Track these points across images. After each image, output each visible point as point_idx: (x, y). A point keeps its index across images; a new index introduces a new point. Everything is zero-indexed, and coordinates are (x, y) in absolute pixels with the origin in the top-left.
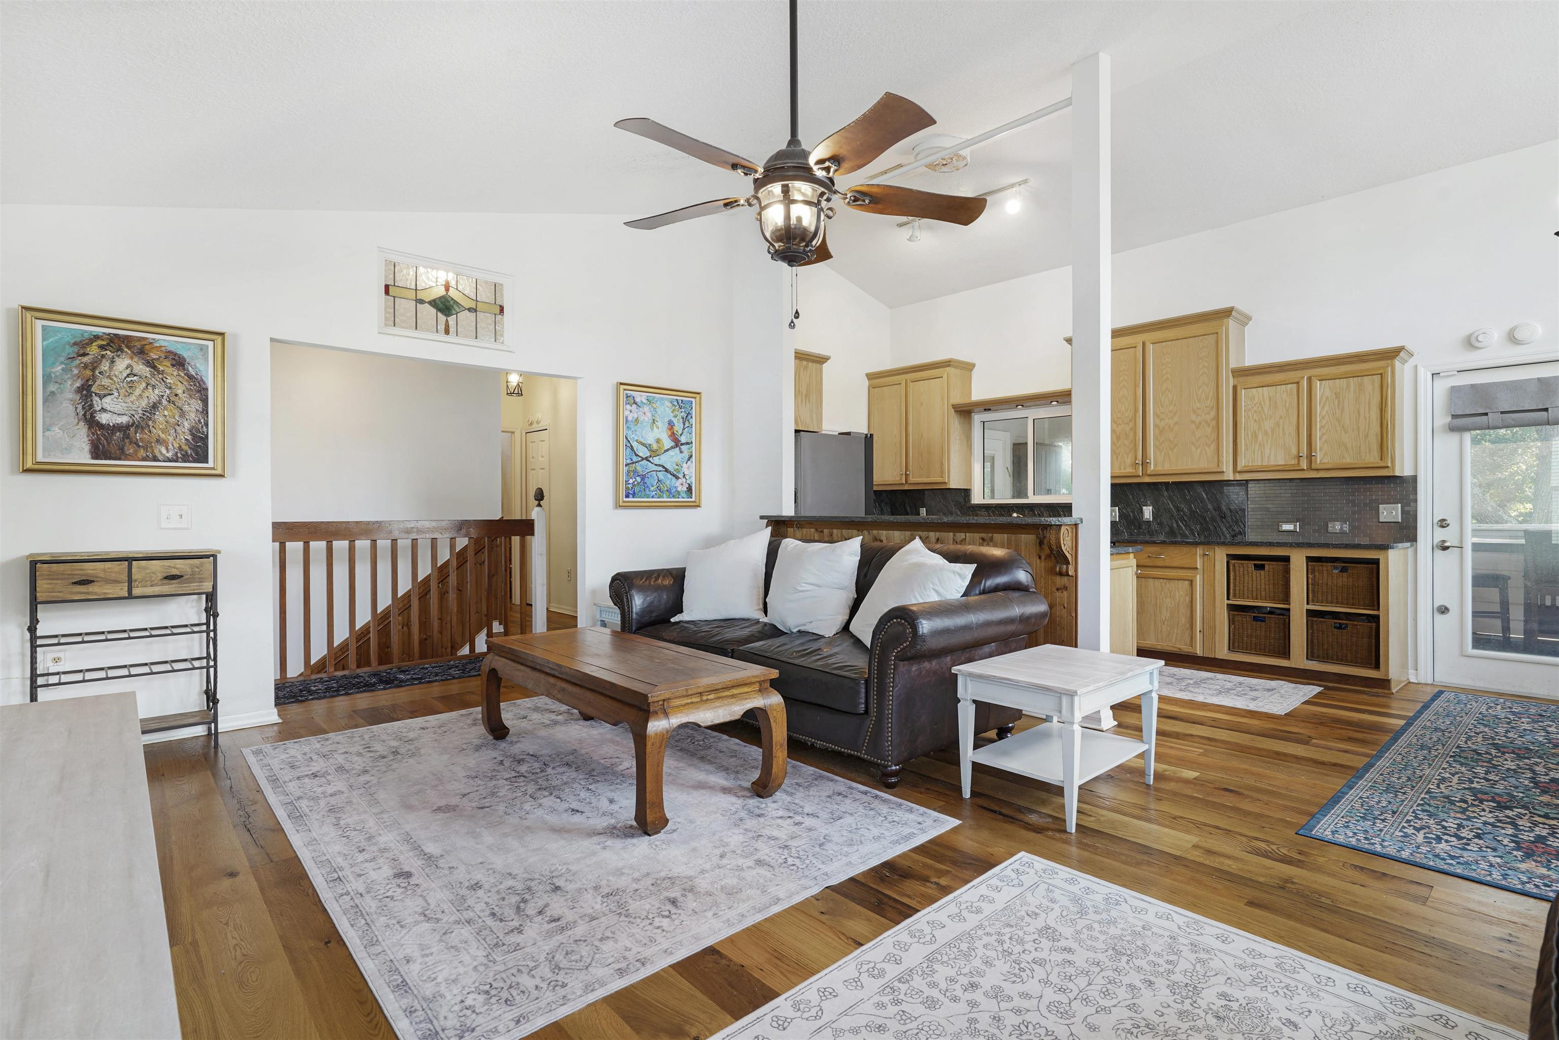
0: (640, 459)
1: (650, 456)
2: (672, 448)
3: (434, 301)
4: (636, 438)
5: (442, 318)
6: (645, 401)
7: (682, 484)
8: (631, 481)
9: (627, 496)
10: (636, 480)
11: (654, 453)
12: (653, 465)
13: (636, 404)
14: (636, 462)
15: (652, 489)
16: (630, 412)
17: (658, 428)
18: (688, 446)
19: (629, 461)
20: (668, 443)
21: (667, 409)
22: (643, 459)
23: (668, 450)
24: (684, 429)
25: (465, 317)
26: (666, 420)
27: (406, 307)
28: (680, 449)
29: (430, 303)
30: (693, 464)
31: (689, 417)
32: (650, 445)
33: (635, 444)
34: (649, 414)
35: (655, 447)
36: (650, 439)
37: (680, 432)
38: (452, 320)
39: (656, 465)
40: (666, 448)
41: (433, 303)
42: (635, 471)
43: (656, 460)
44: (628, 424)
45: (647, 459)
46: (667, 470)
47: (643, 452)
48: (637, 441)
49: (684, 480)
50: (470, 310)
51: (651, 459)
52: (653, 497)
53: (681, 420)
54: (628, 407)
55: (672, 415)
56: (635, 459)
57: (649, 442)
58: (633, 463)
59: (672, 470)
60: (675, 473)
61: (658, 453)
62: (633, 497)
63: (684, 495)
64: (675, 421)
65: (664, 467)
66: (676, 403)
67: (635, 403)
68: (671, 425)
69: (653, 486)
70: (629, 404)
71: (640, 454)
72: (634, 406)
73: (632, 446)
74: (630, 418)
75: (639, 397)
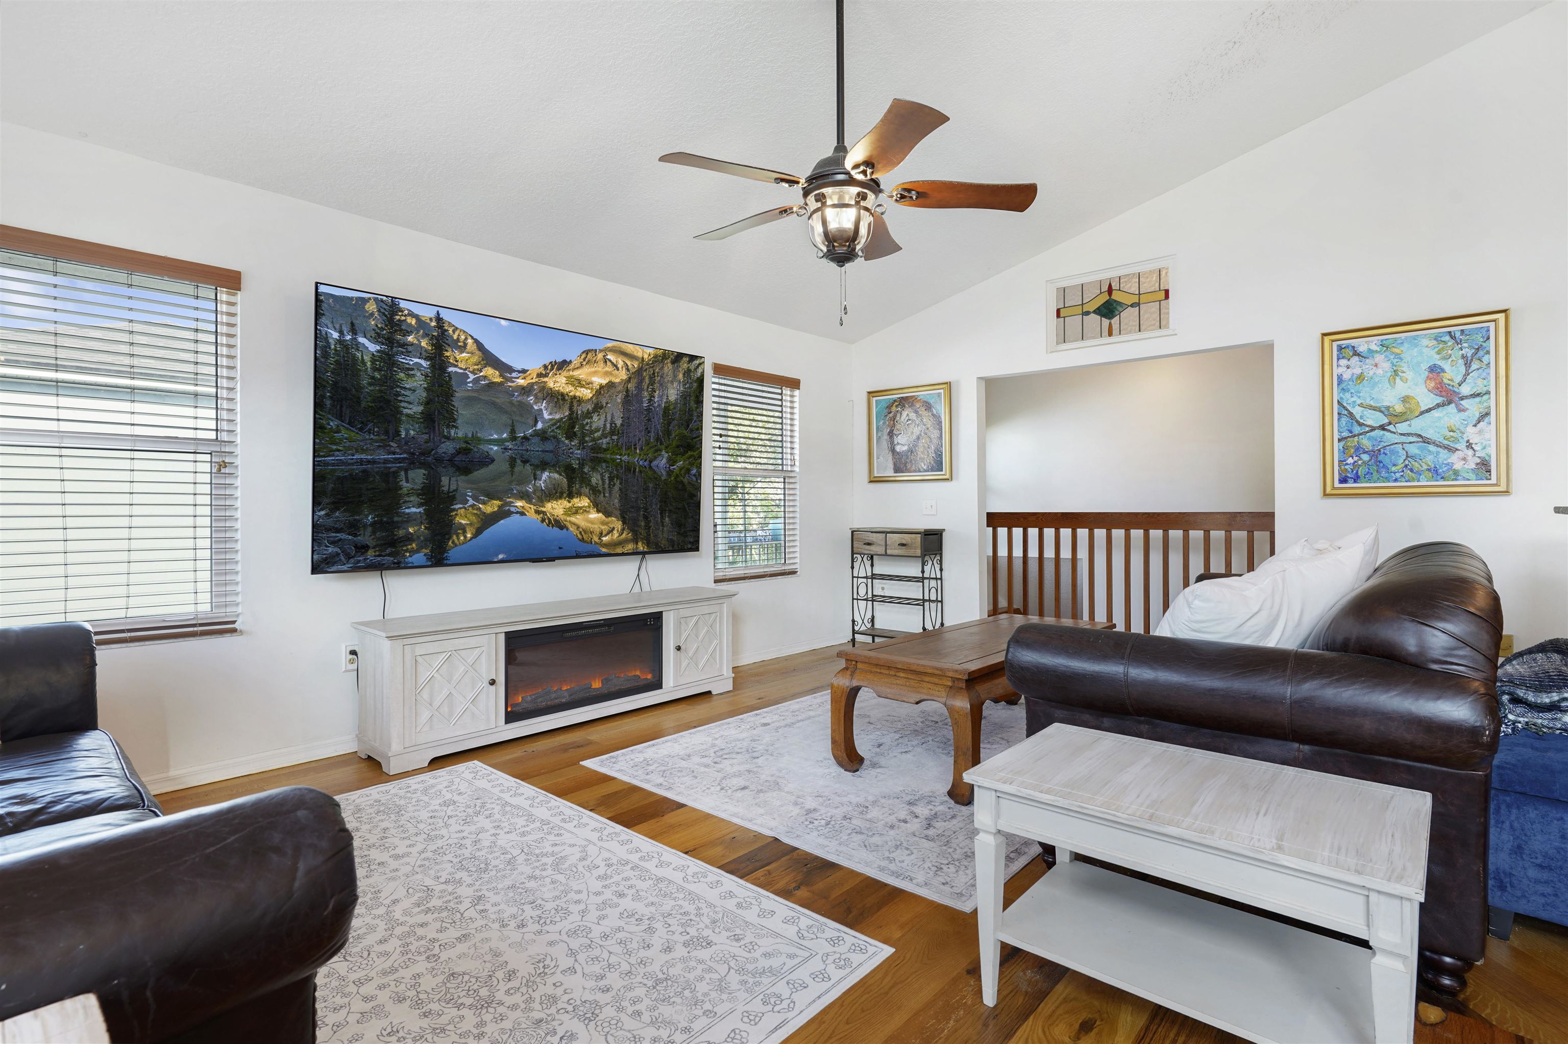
0: (1367, 429)
1: (1390, 424)
2: (1438, 406)
3: (1098, 308)
4: (1359, 402)
5: (1106, 322)
6: (1374, 347)
7: (1464, 459)
8: (1350, 461)
9: (1343, 480)
10: (1361, 459)
11: (1395, 417)
12: (1396, 436)
13: (1359, 355)
14: (1361, 434)
15: (1394, 469)
16: (1350, 368)
17: (1405, 381)
18: (1478, 399)
19: (1345, 434)
20: (1427, 399)
21: (1425, 350)
22: (1373, 429)
23: (1429, 410)
24: (1467, 374)
25: (1128, 316)
26: (1425, 366)
27: (1074, 322)
28: (1457, 406)
29: (1095, 312)
30: (1488, 429)
31: (1481, 353)
32: (1388, 408)
33: (1357, 411)
34: (1386, 366)
35: (1399, 408)
36: (1390, 397)
37: (1459, 379)
38: (1115, 321)
39: (1401, 434)
40: (1423, 409)
41: (1098, 311)
42: (1359, 449)
43: (1402, 427)
44: (1343, 385)
45: (1382, 428)
46: (1426, 441)
47: (1374, 419)
48: (1361, 405)
49: (1470, 452)
50: (1132, 306)
51: (1391, 427)
52: (1396, 480)
53: (1461, 362)
54: (1343, 362)
55: (1438, 357)
56: (1357, 429)
57: (1386, 404)
58: (1355, 436)
59: (1441, 440)
60: (1446, 442)
61: (1405, 417)
62: (1355, 482)
63: (1473, 476)
64: (1446, 365)
65: (1420, 436)
66: (1447, 338)
67: (1356, 354)
68: (1435, 370)
69: (1395, 465)
70: (1343, 358)
71: (1369, 422)
72: (1356, 358)
73: (1351, 414)
74: (1347, 376)
75: (1362, 345)
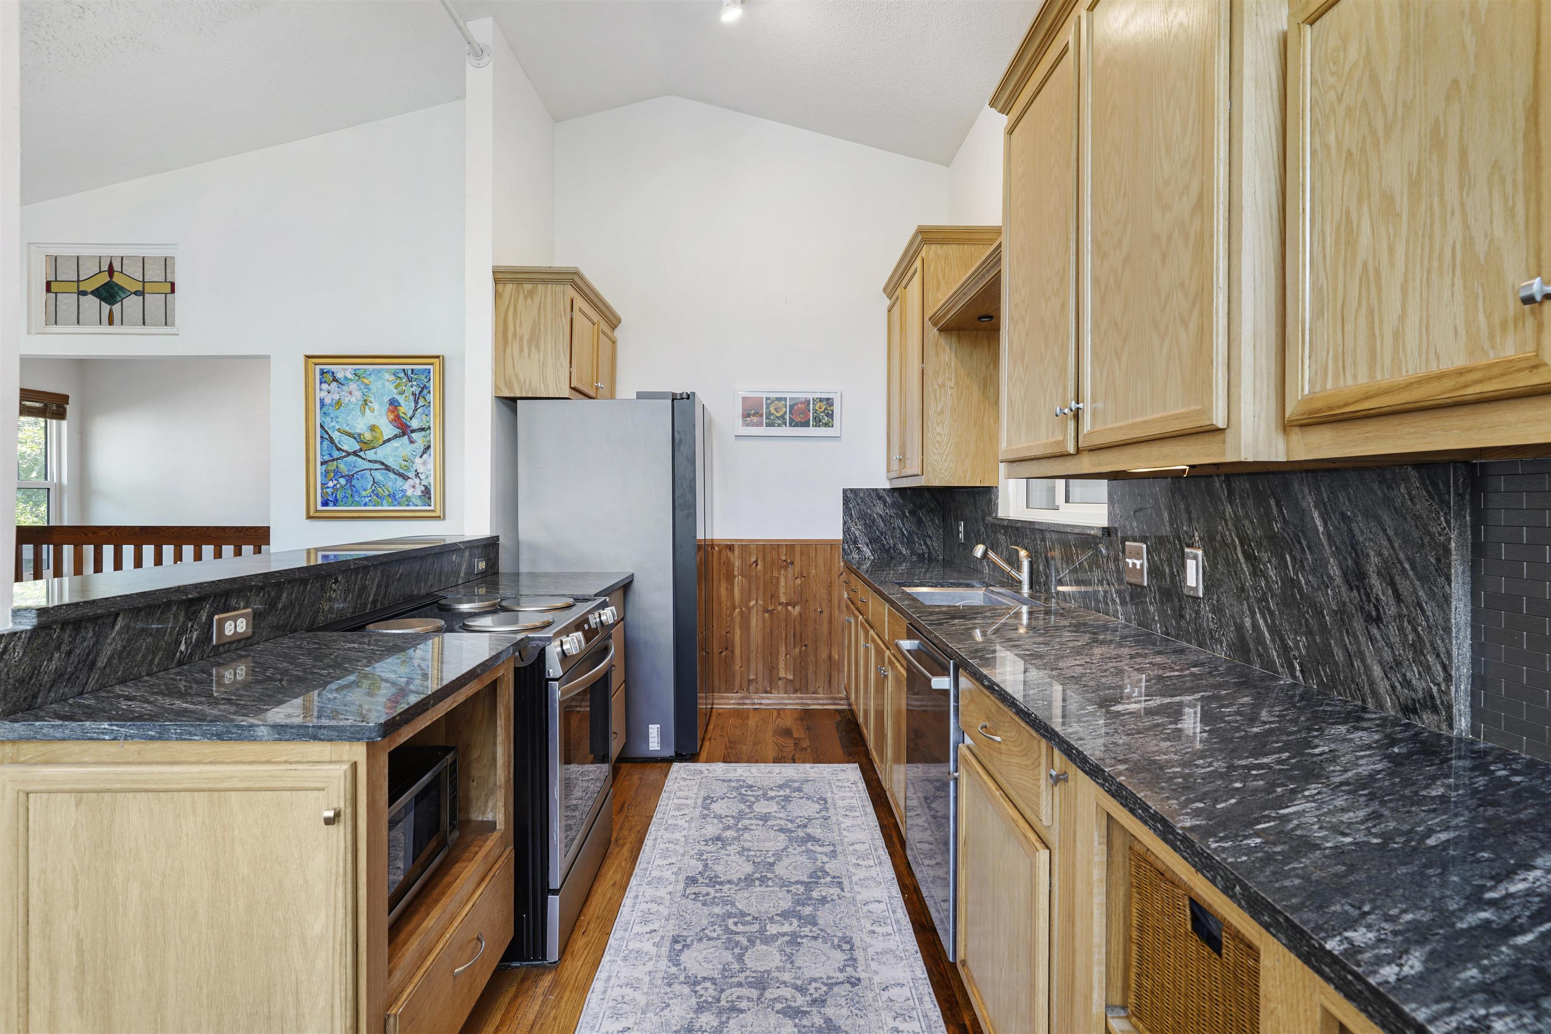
0: (344, 454)
1: (361, 450)
2: (396, 436)
3: (97, 289)
4: (337, 427)
5: (106, 307)
6: (349, 376)
7: (414, 487)
8: (331, 484)
9: (325, 503)
10: (339, 483)
11: (366, 445)
12: (365, 462)
13: (337, 381)
14: (338, 459)
15: (364, 493)
16: (328, 393)
17: (372, 411)
18: (423, 433)
19: (327, 458)
20: (388, 430)
21: (387, 384)
22: (349, 454)
23: (389, 440)
24: (415, 410)
25: (132, 303)
26: (386, 399)
27: (68, 301)
28: (409, 438)
29: (93, 293)
30: (431, 459)
31: (425, 391)
32: (360, 435)
33: (336, 435)
34: (358, 394)
35: (368, 436)
36: (360, 426)
37: (410, 414)
38: (117, 307)
39: (370, 461)
40: (386, 438)
41: (96, 293)
42: (337, 472)
43: (370, 455)
44: (324, 409)
45: (355, 453)
46: (387, 468)
47: (349, 445)
48: (339, 430)
49: (418, 481)
50: (136, 293)
51: (362, 454)
52: (365, 505)
53: (412, 398)
54: (325, 386)
55: (395, 391)
56: (336, 454)
57: (358, 431)
58: (333, 460)
59: (397, 468)
60: (401, 471)
61: (372, 445)
62: (335, 505)
63: (418, 502)
64: (401, 399)
65: (383, 464)
66: (402, 375)
67: (335, 380)
68: (394, 405)
69: (365, 490)
70: (325, 382)
71: (345, 448)
72: (334, 384)
73: (331, 438)
74: (327, 401)
75: (342, 372)
